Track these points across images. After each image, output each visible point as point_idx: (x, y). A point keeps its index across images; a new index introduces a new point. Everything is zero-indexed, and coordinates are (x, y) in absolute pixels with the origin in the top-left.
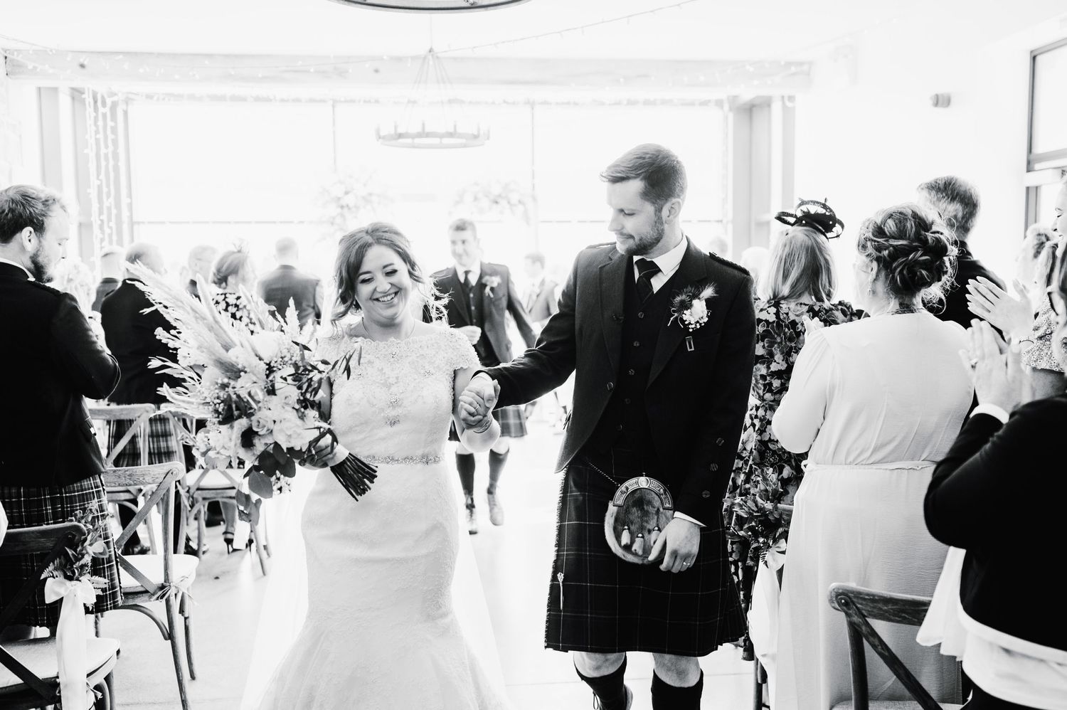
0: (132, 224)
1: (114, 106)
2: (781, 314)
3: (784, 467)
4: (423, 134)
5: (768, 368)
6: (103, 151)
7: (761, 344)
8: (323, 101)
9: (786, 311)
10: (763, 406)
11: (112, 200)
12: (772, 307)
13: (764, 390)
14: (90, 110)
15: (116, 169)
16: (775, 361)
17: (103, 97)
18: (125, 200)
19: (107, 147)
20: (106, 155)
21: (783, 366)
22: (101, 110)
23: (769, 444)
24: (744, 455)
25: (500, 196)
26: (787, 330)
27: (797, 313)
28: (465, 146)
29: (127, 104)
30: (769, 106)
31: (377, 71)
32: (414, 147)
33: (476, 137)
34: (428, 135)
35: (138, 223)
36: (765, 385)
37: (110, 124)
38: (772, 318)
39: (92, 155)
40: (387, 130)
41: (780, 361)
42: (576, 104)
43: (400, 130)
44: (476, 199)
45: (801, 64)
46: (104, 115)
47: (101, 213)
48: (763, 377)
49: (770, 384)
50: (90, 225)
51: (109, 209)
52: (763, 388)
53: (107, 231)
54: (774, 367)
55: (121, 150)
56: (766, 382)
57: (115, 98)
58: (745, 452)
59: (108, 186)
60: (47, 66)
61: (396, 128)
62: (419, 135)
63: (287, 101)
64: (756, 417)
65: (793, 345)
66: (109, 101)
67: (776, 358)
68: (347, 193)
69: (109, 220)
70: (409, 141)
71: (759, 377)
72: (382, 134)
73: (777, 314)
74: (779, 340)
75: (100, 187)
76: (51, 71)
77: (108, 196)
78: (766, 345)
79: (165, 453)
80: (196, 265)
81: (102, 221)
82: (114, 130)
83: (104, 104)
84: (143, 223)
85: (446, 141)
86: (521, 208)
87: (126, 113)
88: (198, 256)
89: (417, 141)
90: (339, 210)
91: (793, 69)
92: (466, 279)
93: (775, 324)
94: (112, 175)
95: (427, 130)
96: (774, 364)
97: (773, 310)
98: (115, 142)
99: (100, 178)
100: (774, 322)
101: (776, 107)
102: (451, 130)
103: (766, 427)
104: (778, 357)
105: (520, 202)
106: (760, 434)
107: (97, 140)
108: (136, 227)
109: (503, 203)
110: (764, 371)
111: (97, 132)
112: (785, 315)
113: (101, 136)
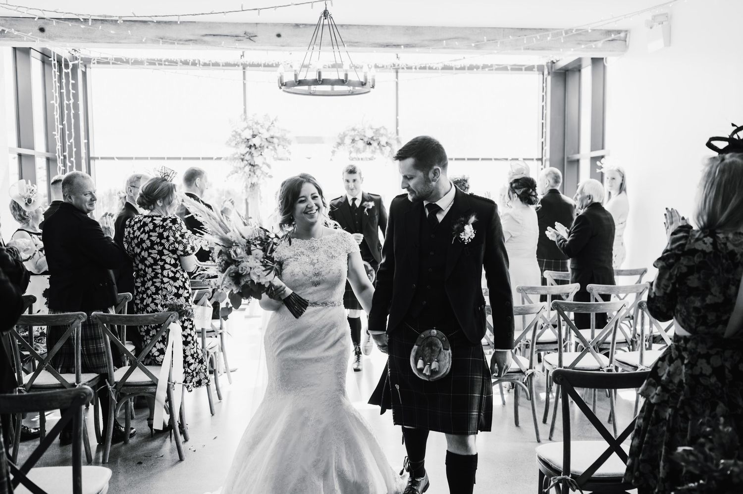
0: (89, 159)
1: (75, 68)
2: (718, 244)
3: (717, 404)
4: (319, 81)
5: (703, 300)
6: (66, 102)
7: (696, 276)
8: (235, 65)
9: (724, 241)
10: (695, 338)
11: (72, 140)
12: (708, 238)
13: (697, 323)
14: (55, 70)
15: (76, 116)
16: (712, 294)
17: (66, 61)
18: (83, 141)
19: (69, 99)
20: (68, 105)
21: (720, 299)
22: (64, 70)
23: (700, 379)
24: (670, 388)
25: (372, 138)
26: (724, 261)
27: (737, 243)
28: (352, 94)
29: (85, 66)
30: (580, 71)
31: (279, 36)
32: (311, 94)
33: (363, 84)
34: (323, 82)
35: (94, 158)
36: (698, 319)
37: (72, 81)
38: (708, 248)
39: (57, 105)
40: (289, 78)
41: (717, 294)
42: (430, 68)
43: (300, 78)
44: (353, 141)
45: (619, 32)
46: (67, 74)
47: (64, 150)
48: (697, 310)
49: (705, 317)
50: (55, 161)
51: (70, 147)
52: (695, 321)
53: (69, 164)
54: (709, 300)
55: (81, 103)
56: (700, 315)
57: (76, 62)
58: (671, 385)
59: (70, 130)
60: (13, 29)
61: (296, 76)
62: (316, 82)
63: (209, 65)
64: (685, 349)
65: (731, 276)
66: (71, 64)
67: (713, 290)
68: (254, 136)
69: (71, 156)
70: (305, 88)
71: (691, 310)
72: (285, 81)
73: (714, 244)
74: (716, 271)
75: (63, 130)
76: (16, 33)
77: (70, 138)
78: (702, 277)
79: (94, 354)
80: (131, 191)
81: (65, 157)
82: (75, 86)
83: (67, 66)
84: (98, 158)
85: (338, 88)
86: (388, 148)
87: (84, 74)
88: (133, 183)
89: (314, 88)
90: (248, 149)
91: (613, 36)
92: (353, 203)
93: (712, 255)
94: (73, 121)
95: (323, 77)
96: (709, 297)
97: (709, 240)
98: (76, 96)
99: (64, 123)
100: (711, 252)
101: (587, 72)
102: (342, 77)
103: (697, 361)
104: (715, 289)
105: (387, 143)
106: (691, 368)
107: (61, 94)
108: (92, 162)
109: (375, 144)
110: (698, 304)
111: (61, 87)
112: (722, 246)
113: (64, 91)
